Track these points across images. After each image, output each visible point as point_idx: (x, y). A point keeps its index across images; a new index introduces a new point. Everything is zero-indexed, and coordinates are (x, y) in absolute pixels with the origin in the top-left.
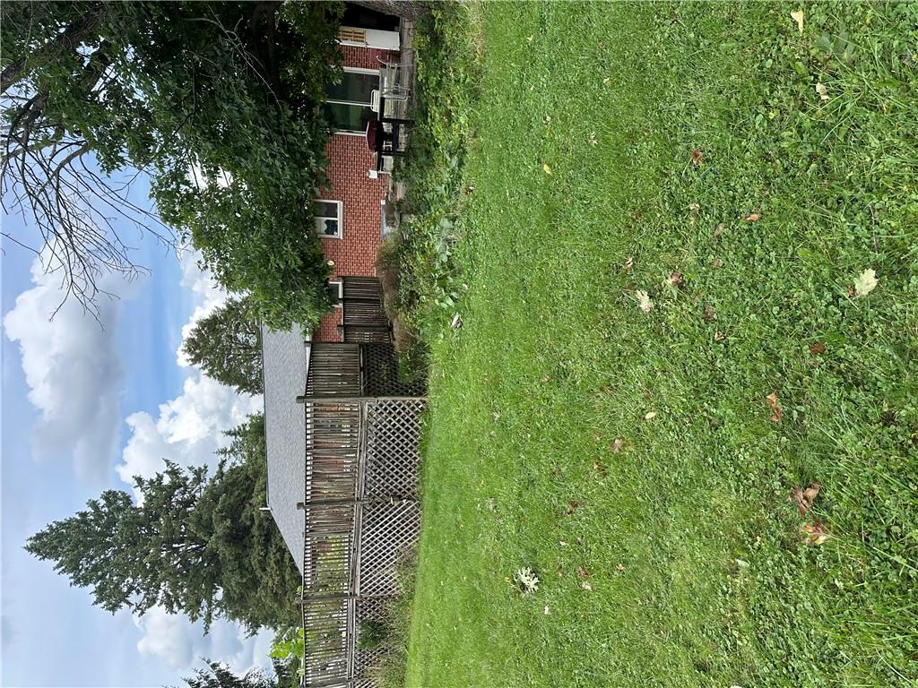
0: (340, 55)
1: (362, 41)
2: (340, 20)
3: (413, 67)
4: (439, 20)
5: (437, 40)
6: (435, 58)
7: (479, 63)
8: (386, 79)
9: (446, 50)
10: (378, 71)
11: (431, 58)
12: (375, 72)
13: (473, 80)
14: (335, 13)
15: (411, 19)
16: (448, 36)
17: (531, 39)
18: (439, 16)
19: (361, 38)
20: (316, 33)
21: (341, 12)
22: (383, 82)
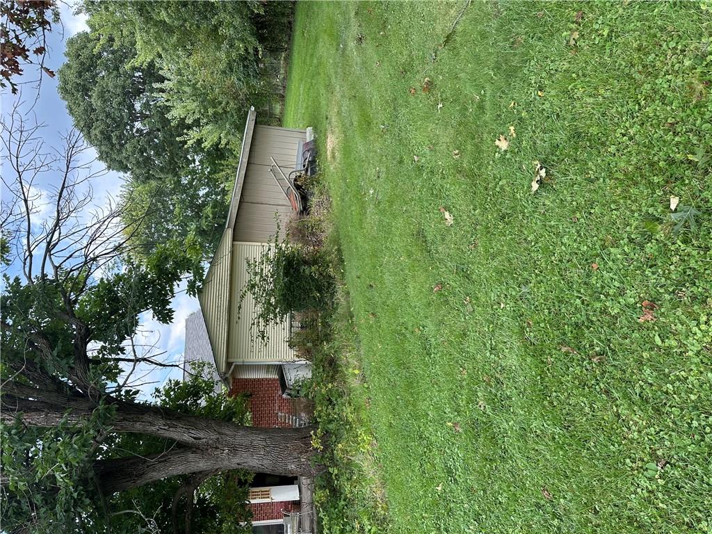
0: (249, 513)
1: (269, 497)
2: (250, 484)
3: (312, 514)
4: (336, 475)
5: (335, 492)
6: (335, 508)
7: (383, 512)
8: (289, 526)
9: (345, 500)
10: (282, 520)
11: (332, 509)
12: (280, 521)
13: (379, 530)
14: (246, 480)
15: (310, 476)
16: (347, 488)
17: (439, 488)
18: (336, 472)
19: (267, 495)
20: (229, 499)
21: (250, 479)
22: (287, 528)
